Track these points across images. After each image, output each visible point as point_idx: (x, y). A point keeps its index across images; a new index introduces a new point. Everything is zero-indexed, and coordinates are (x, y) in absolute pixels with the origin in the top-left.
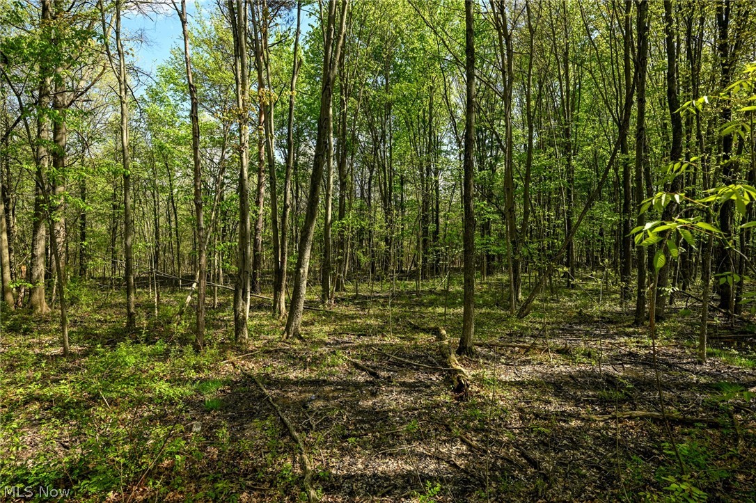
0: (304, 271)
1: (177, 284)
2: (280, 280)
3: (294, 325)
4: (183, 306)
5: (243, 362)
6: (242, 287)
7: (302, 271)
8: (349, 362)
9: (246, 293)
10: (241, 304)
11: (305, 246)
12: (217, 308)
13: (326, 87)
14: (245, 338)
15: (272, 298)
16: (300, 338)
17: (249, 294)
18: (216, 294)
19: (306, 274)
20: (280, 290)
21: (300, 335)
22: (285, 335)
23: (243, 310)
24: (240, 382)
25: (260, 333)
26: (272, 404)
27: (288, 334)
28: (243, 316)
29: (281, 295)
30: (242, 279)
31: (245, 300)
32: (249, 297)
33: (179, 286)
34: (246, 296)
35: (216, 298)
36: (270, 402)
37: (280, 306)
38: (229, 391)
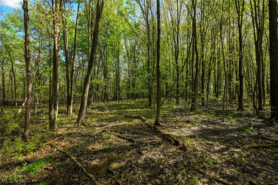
0: (86, 95)
1: (14, 104)
2: (70, 101)
3: (81, 119)
4: (16, 114)
5: (57, 143)
6: (54, 103)
7: (85, 95)
8: (115, 135)
9: (56, 106)
10: (53, 111)
11: (87, 85)
12: (36, 114)
13: (98, 17)
14: (55, 128)
15: (66, 109)
16: (84, 125)
17: (57, 106)
18: (36, 108)
19: (87, 97)
20: (70, 105)
21: (84, 124)
22: (77, 124)
23: (54, 114)
24: (57, 158)
25: (62, 124)
26: (86, 174)
27: (78, 124)
28: (54, 117)
29: (70, 107)
30: (54, 99)
31: (56, 110)
32: (57, 108)
33: (15, 106)
34: (56, 107)
35: (36, 110)
36: (84, 173)
37: (70, 111)
38: (51, 168)
